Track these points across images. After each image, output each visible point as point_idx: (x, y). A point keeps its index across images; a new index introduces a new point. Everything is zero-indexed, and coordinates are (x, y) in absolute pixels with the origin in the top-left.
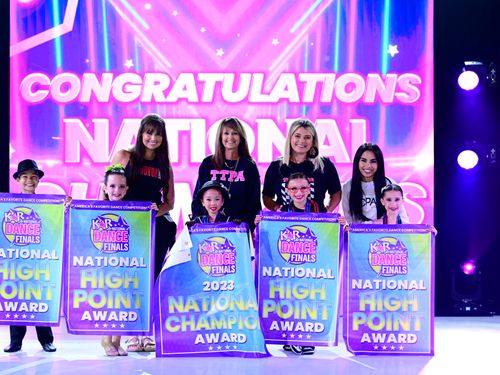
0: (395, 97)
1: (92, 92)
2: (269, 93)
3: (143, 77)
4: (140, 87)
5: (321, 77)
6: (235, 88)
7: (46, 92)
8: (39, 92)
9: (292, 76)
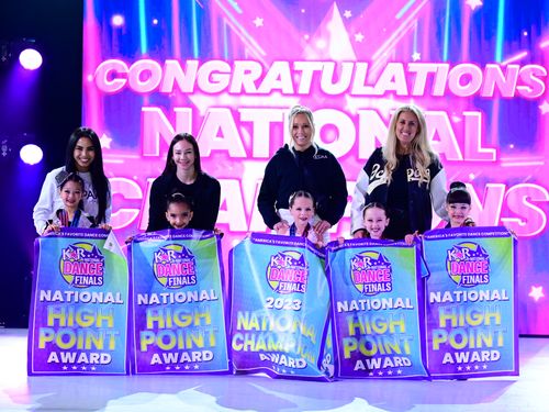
0: (517, 90)
1: (175, 81)
2: (373, 86)
3: (232, 65)
4: (228, 76)
5: (433, 67)
6: (335, 79)
7: (124, 81)
8: (116, 80)
9: (400, 66)
